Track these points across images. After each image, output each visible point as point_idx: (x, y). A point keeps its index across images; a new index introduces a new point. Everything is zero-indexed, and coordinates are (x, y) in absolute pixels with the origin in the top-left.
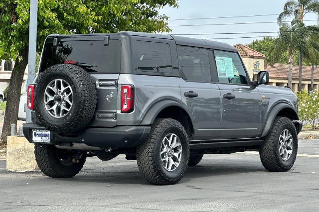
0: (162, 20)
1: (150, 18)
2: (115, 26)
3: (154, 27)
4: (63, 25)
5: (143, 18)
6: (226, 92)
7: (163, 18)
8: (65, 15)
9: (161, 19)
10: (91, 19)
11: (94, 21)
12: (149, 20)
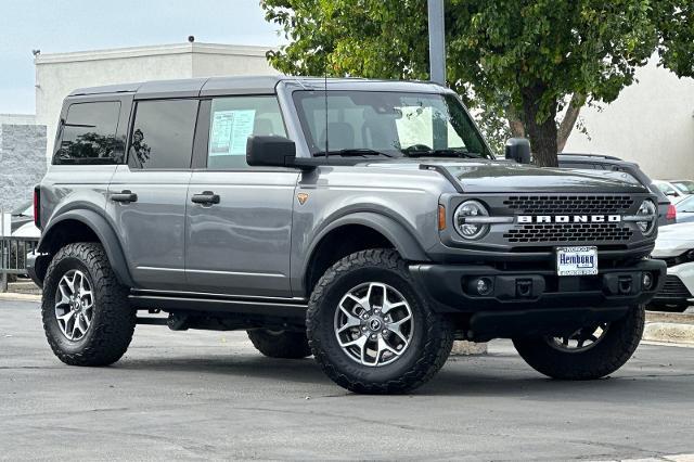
6: (198, 190)
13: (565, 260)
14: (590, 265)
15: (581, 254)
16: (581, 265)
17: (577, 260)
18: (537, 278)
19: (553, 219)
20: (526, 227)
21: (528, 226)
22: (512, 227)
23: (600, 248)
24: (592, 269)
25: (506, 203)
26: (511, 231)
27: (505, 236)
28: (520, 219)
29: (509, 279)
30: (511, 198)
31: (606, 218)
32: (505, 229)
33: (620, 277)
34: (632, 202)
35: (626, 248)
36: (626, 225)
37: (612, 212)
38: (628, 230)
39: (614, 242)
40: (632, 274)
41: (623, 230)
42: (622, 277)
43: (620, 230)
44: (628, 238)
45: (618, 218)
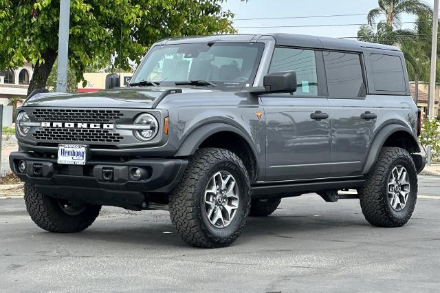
0: (226, 17)
1: (210, 15)
2: (166, 24)
3: (216, 26)
4: (99, 21)
5: (201, 14)
7: (228, 16)
8: (102, 8)
9: (224, 16)
10: (135, 13)
11: (138, 17)
12: (209, 17)
13: (64, 153)
14: (81, 158)
16: (75, 157)
17: (73, 154)
18: (47, 164)
19: (63, 125)
20: (45, 130)
21: (47, 129)
22: (38, 129)
24: (81, 161)
25: (34, 113)
26: (36, 132)
27: (34, 135)
28: (43, 124)
29: (30, 163)
30: (36, 110)
31: (102, 126)
33: (104, 168)
34: (122, 115)
35: (117, 148)
36: (117, 132)
37: (107, 122)
38: (118, 134)
39: (106, 143)
40: (116, 167)
41: (114, 134)
42: (106, 168)
43: (111, 134)
44: (118, 141)
45: (111, 126)
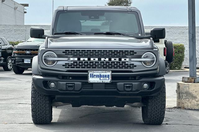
13: (93, 76)
14: (108, 79)
15: (102, 74)
16: (102, 78)
18: (78, 83)
20: (74, 62)
21: (75, 62)
22: (67, 62)
23: (113, 72)
24: (108, 80)
25: (63, 52)
26: (65, 64)
27: (63, 66)
28: (72, 59)
29: (63, 83)
30: (66, 50)
31: (120, 60)
32: (64, 63)
34: (136, 53)
35: (132, 72)
36: (132, 63)
37: (125, 57)
38: (133, 64)
39: (124, 69)
40: (133, 83)
41: (130, 64)
42: (126, 84)
43: (128, 64)
44: (133, 68)
45: (127, 60)
